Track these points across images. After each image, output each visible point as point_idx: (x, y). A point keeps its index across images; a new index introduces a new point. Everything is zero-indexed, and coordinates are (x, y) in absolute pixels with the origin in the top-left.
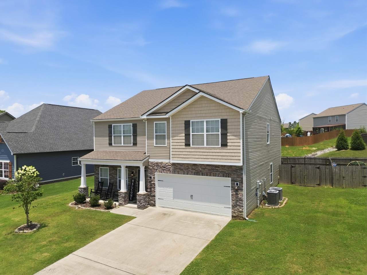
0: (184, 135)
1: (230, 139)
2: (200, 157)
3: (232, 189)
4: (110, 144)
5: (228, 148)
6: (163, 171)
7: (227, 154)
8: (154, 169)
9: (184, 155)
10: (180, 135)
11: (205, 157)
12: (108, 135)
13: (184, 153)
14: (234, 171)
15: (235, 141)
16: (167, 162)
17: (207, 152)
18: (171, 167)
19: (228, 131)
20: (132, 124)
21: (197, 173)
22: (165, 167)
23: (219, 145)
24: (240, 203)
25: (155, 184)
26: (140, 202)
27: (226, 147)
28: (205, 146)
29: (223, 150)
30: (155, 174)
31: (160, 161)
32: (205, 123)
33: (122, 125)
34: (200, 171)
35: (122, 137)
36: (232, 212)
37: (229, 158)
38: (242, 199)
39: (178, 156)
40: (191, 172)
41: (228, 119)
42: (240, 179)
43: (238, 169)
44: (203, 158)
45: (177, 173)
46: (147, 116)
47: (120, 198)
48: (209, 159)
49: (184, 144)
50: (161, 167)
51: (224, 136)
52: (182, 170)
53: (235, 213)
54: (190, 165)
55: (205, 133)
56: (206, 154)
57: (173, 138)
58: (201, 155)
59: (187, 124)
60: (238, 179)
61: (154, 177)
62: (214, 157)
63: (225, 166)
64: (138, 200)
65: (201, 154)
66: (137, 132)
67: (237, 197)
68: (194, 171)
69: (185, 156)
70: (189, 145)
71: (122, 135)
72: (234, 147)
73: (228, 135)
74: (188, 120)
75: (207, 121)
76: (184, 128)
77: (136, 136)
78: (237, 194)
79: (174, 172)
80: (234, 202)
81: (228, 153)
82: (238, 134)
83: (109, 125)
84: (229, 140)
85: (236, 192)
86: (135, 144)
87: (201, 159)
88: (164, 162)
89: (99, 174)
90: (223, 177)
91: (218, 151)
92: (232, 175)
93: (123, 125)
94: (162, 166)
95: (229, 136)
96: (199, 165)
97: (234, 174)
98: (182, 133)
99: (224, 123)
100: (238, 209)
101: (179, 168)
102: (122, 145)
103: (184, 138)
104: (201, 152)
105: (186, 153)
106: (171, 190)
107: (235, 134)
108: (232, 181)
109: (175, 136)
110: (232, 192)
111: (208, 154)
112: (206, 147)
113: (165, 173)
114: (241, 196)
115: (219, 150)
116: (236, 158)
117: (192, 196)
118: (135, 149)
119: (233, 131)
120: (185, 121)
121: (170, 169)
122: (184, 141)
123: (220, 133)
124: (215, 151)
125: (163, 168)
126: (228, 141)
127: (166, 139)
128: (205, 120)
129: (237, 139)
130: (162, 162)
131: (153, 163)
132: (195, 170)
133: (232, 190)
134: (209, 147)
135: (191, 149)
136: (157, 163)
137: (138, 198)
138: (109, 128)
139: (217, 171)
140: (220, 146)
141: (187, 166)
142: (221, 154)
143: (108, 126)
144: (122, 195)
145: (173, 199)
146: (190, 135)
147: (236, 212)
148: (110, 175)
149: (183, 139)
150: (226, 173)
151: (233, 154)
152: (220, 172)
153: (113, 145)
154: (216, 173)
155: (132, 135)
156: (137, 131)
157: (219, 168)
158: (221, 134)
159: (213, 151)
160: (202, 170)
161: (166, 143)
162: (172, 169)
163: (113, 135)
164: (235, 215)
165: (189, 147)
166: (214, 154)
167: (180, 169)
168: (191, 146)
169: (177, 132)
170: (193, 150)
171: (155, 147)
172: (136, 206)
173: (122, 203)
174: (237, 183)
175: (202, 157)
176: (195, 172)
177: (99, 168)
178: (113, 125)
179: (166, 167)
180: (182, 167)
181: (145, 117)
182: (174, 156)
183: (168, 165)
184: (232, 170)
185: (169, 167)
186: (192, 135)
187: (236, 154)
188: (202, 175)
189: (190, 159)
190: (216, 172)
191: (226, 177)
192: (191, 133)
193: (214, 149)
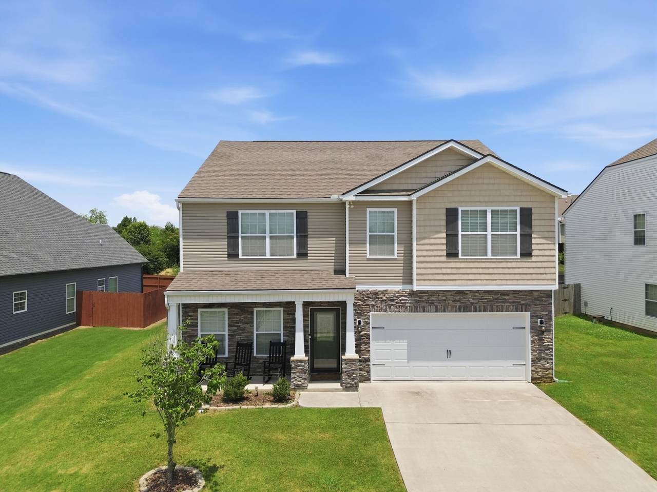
0: (444, 235)
1: (538, 244)
2: (478, 277)
3: (532, 331)
4: (233, 255)
5: (533, 259)
6: (390, 308)
7: (531, 271)
8: (368, 305)
9: (444, 274)
10: (436, 236)
11: (487, 277)
12: (226, 234)
13: (444, 271)
14: (537, 300)
15: (546, 247)
16: (397, 290)
17: (493, 268)
18: (406, 300)
19: (534, 229)
20: (294, 212)
21: (465, 308)
22: (393, 301)
23: (516, 255)
24: (546, 354)
25: (369, 335)
26: (350, 375)
27: (528, 258)
28: (489, 256)
29: (523, 263)
30: (369, 316)
31: (381, 288)
32: (489, 215)
33: (267, 212)
34: (472, 304)
35: (268, 240)
36: (533, 371)
37: (534, 276)
38: (550, 347)
39: (431, 277)
40: (453, 307)
41: (532, 209)
42: (547, 313)
43: (542, 295)
44: (483, 280)
45: (421, 310)
46: (355, 196)
47: (298, 374)
48: (496, 280)
49: (445, 253)
50: (384, 301)
51: (527, 238)
52: (433, 303)
53: (537, 372)
54: (450, 293)
55: (489, 233)
56: (491, 271)
57: (419, 241)
58: (480, 274)
59: (452, 215)
60: (542, 313)
61: (367, 320)
62: (508, 277)
63: (520, 291)
64: (346, 372)
65: (481, 271)
66: (309, 230)
67: (541, 345)
68: (458, 304)
69: (447, 275)
70: (456, 255)
71: (268, 235)
72: (544, 257)
73: (533, 236)
74: (453, 206)
75: (492, 211)
76: (444, 223)
77: (306, 237)
78: (541, 339)
79: (414, 309)
80: (536, 354)
81: (533, 268)
82: (551, 234)
83: (227, 212)
84: (535, 245)
85: (540, 336)
86: (302, 254)
87: (479, 281)
88: (391, 291)
89: (197, 327)
90: (517, 311)
91: (514, 265)
92: (533, 306)
93: (270, 214)
94: (388, 298)
95: (535, 238)
96: (469, 292)
97: (535, 305)
98: (441, 232)
99: (526, 215)
100: (543, 365)
101: (426, 300)
102: (268, 256)
103: (444, 241)
104: (479, 268)
105: (449, 271)
106: (403, 345)
107: (546, 235)
108: (532, 317)
109: (424, 238)
110: (532, 337)
111: (496, 271)
112: (491, 259)
113: (394, 311)
114: (548, 342)
115: (515, 263)
116: (549, 276)
117: (449, 352)
118: (303, 264)
119: (542, 229)
120: (447, 208)
121: (405, 303)
122: (444, 247)
123: (518, 233)
124: (509, 265)
125: (390, 302)
126: (534, 247)
127: (396, 245)
128: (489, 209)
129: (548, 244)
130: (386, 291)
131: (364, 293)
132: (460, 301)
133: (531, 333)
134: (496, 259)
135: (459, 264)
136: (375, 293)
137: (345, 368)
138: (227, 219)
139: (505, 301)
140: (519, 256)
141: (443, 295)
142: (520, 271)
143: (226, 214)
144: (302, 366)
145: (408, 362)
146: (457, 235)
147: (539, 370)
148: (230, 325)
149: (443, 244)
150: (522, 305)
151: (542, 271)
152: (510, 303)
153: (240, 257)
154: (502, 306)
155: (295, 234)
156: (309, 227)
157: (508, 295)
158: (521, 235)
159: (504, 265)
160: (474, 301)
161: (396, 252)
162: (410, 303)
163: (240, 235)
164: (538, 376)
165: (454, 258)
166: (506, 271)
167: (428, 302)
168: (460, 257)
169: (428, 229)
170: (463, 265)
171: (369, 259)
172: (337, 385)
173: (300, 383)
174: (540, 321)
175: (483, 277)
176: (459, 306)
177: (197, 311)
178: (240, 212)
179: (395, 300)
180: (433, 298)
181: (350, 197)
182: (420, 277)
183: (401, 296)
184: (531, 299)
185: (403, 300)
186: (462, 235)
187: (547, 270)
188: (476, 311)
189: (458, 283)
190: (503, 304)
191: (522, 311)
192: (460, 233)
193: (507, 262)
